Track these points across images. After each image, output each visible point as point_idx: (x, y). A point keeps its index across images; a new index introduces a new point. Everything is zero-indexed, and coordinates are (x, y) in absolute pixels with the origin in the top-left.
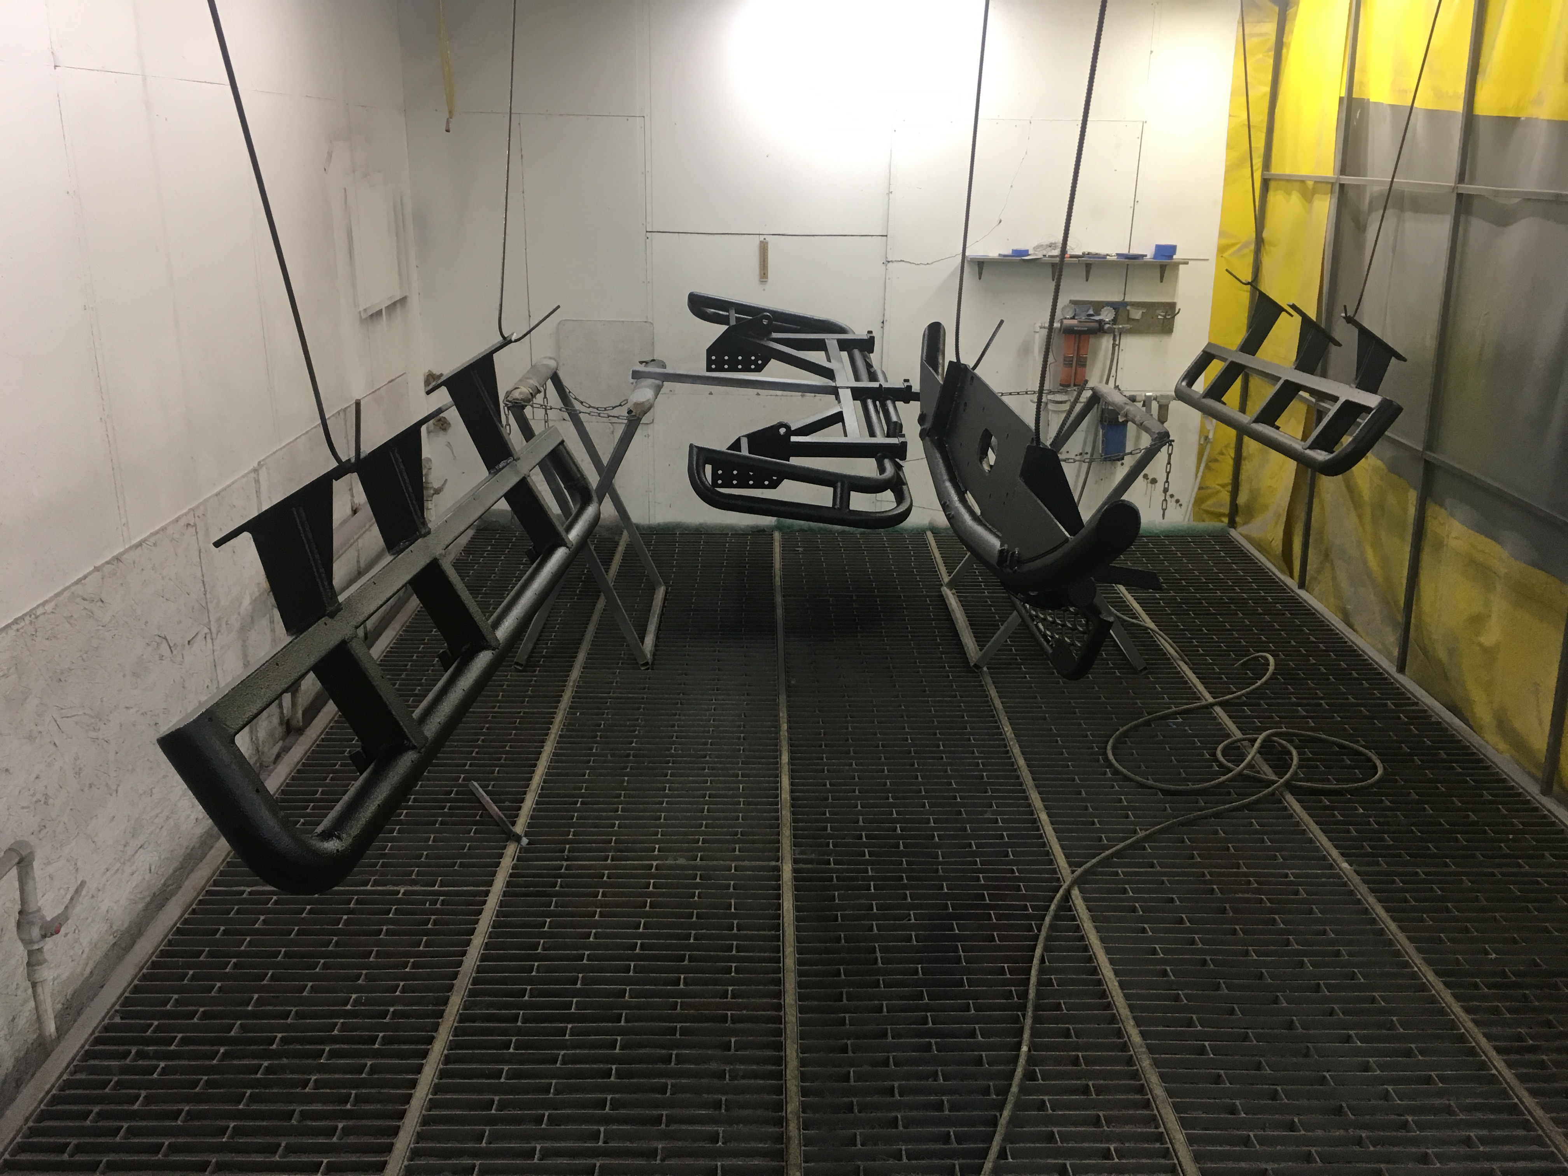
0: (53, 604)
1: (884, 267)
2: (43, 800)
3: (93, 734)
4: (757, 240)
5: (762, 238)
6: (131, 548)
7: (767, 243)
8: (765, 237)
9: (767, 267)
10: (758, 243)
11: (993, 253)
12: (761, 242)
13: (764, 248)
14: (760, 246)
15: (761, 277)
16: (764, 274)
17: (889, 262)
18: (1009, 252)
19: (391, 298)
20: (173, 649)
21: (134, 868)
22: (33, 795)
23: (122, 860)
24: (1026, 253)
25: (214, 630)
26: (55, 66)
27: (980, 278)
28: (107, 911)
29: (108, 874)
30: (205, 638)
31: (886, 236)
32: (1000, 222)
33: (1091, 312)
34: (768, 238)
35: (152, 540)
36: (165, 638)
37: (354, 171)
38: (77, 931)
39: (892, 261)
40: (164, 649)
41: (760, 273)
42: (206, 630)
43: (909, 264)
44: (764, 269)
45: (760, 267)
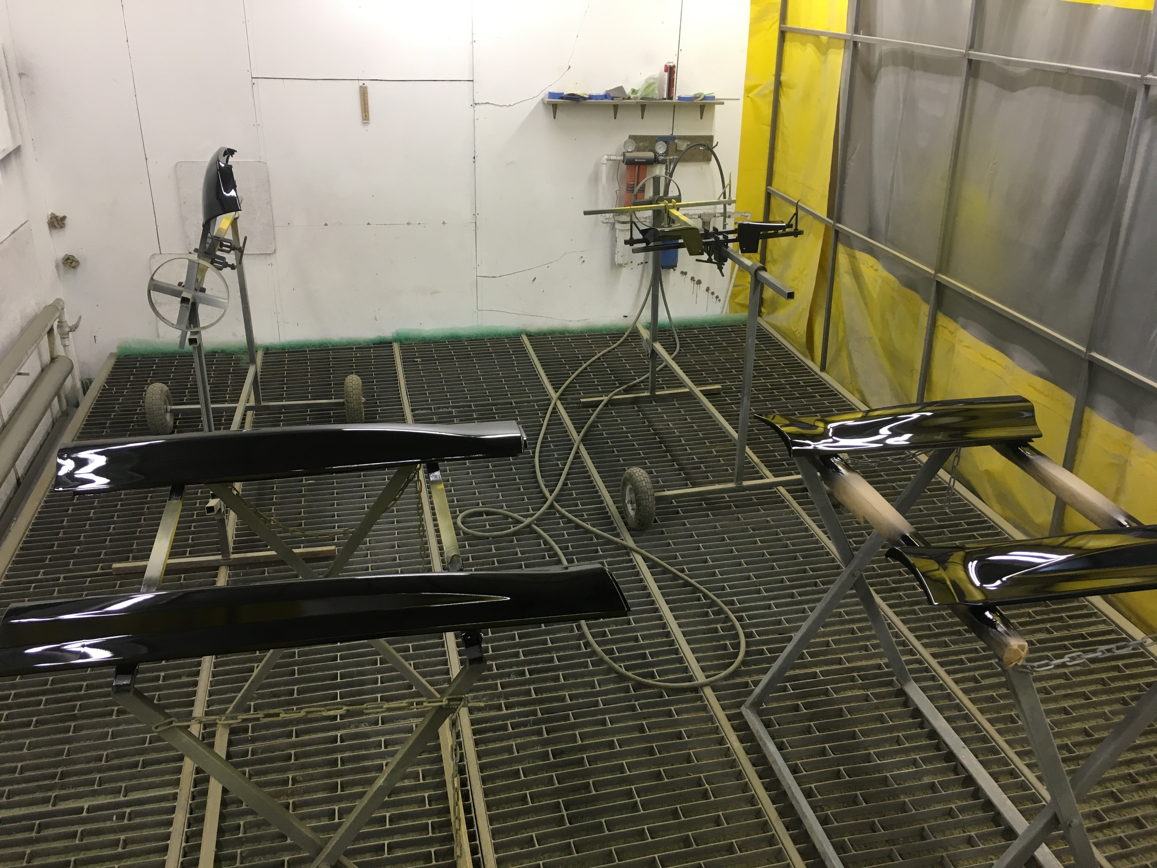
1: (472, 108)
4: (357, 85)
5: (361, 83)
7: (366, 88)
8: (364, 82)
9: (368, 109)
10: (358, 88)
12: (361, 87)
13: (364, 93)
14: (360, 91)
15: (364, 120)
16: (366, 115)
17: (476, 104)
19: (4, 150)
27: (555, 118)
31: (473, 81)
32: (569, 68)
34: (367, 83)
39: (479, 104)
41: (362, 114)
43: (494, 106)
44: (365, 112)
45: (362, 110)
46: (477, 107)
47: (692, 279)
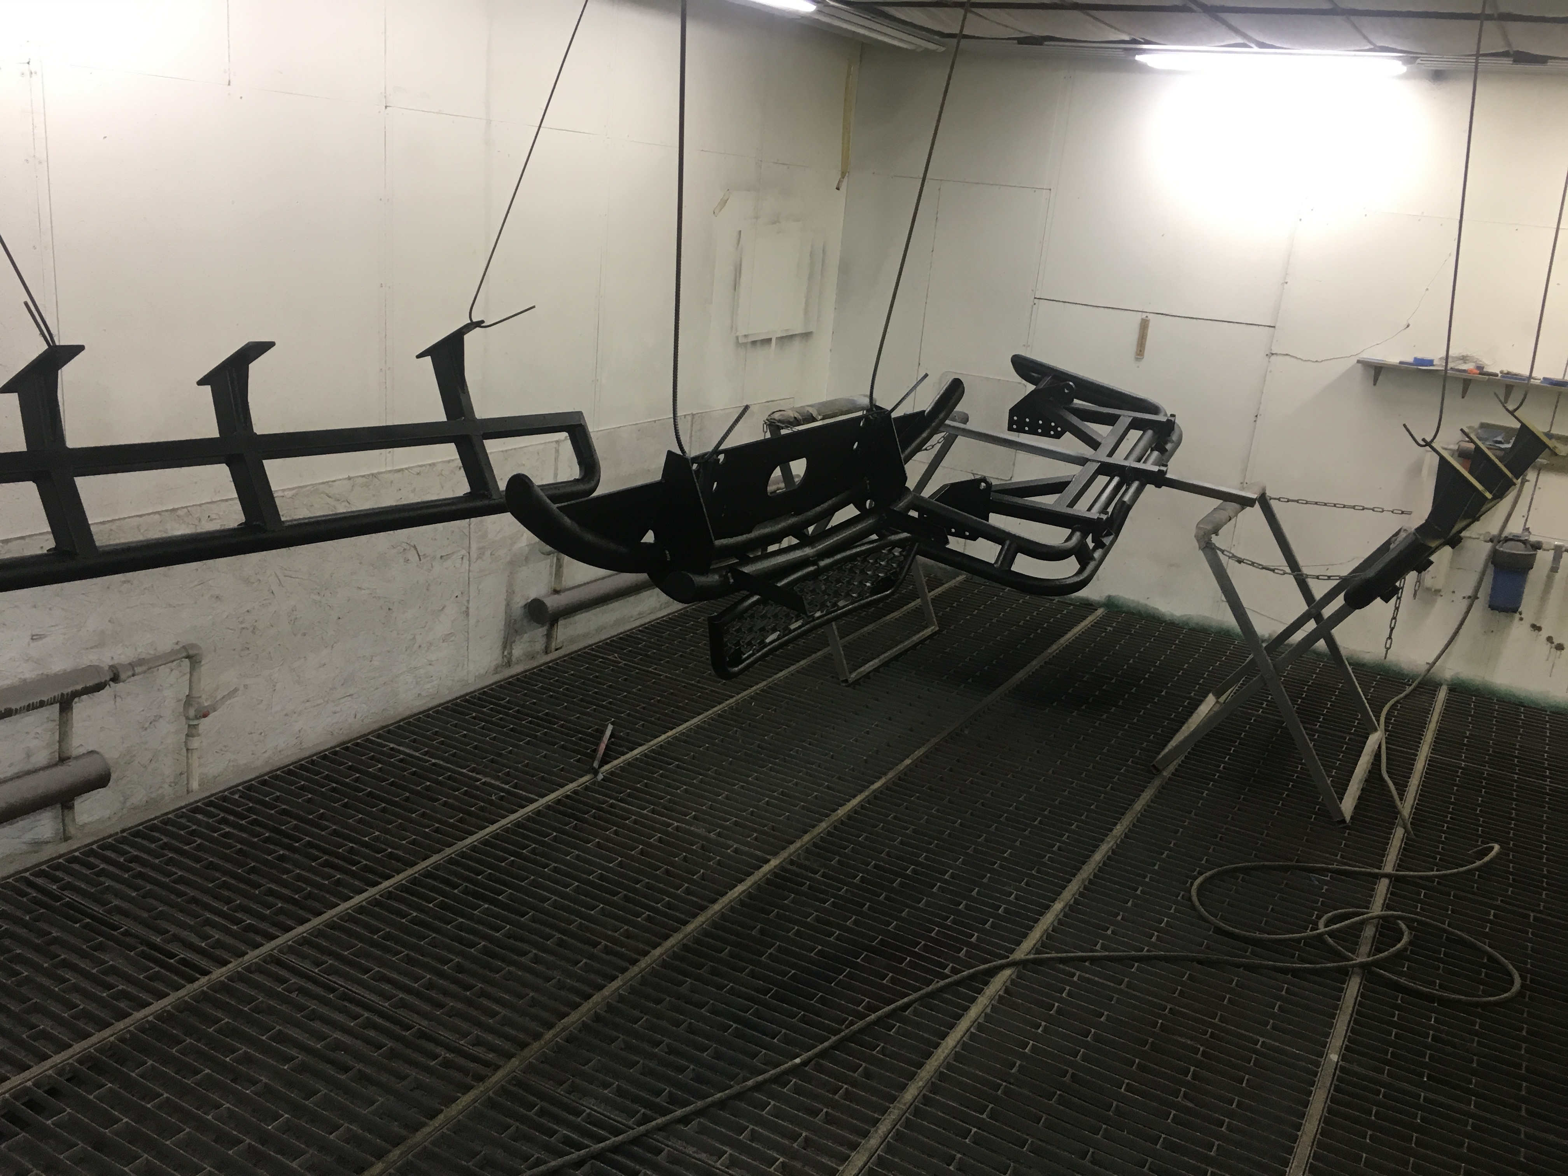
0: (294, 492)
1: (1267, 359)
2: (252, 629)
3: (318, 598)
4: (1140, 316)
5: (1144, 315)
6: (390, 471)
7: (1148, 321)
8: (1148, 314)
9: (1145, 344)
10: (1139, 321)
11: (1393, 359)
12: (1143, 319)
13: (1144, 325)
14: (1141, 323)
15: (1138, 355)
16: (1141, 351)
17: (1273, 354)
18: (1410, 360)
19: (787, 330)
20: (421, 557)
21: (337, 709)
22: (242, 622)
23: (326, 699)
24: (1430, 363)
25: (474, 555)
26: (386, 107)
27: (1375, 384)
28: (300, 731)
29: (308, 704)
30: (462, 558)
31: (1274, 327)
32: (1408, 326)
33: (1499, 439)
34: (1150, 316)
35: (418, 470)
36: (415, 547)
37: (757, 218)
38: (263, 734)
39: (1276, 354)
40: (412, 555)
41: (1137, 349)
42: (464, 552)
43: (1295, 360)
44: (1141, 346)
45: (1138, 344)
46: (1273, 357)
47: (1550, 639)
